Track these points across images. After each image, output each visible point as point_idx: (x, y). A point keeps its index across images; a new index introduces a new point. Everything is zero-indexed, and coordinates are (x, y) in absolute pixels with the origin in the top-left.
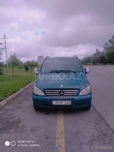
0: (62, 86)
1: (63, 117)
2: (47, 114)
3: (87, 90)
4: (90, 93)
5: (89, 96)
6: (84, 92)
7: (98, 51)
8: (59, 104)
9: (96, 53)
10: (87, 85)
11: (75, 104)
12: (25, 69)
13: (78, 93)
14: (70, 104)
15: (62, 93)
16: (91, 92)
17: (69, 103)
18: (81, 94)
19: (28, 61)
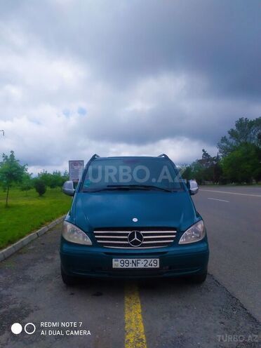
0: (135, 220)
1: (139, 300)
2: (99, 294)
3: (197, 232)
4: (205, 240)
5: (203, 246)
6: (191, 236)
7: (205, 154)
8: (130, 266)
9: (201, 158)
10: (197, 219)
11: (167, 267)
12: (37, 191)
13: (177, 239)
14: (158, 266)
15: (136, 238)
16: (206, 236)
17: (154, 263)
18: (182, 241)
19: (45, 174)
